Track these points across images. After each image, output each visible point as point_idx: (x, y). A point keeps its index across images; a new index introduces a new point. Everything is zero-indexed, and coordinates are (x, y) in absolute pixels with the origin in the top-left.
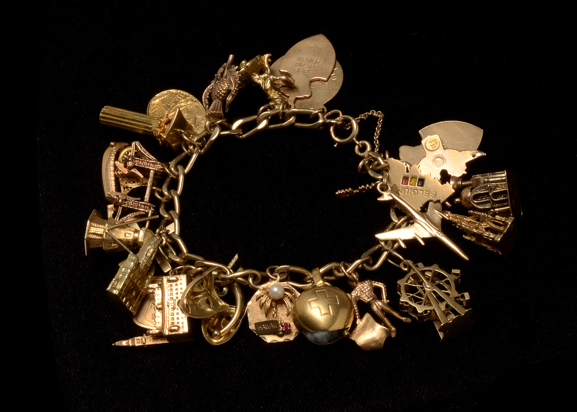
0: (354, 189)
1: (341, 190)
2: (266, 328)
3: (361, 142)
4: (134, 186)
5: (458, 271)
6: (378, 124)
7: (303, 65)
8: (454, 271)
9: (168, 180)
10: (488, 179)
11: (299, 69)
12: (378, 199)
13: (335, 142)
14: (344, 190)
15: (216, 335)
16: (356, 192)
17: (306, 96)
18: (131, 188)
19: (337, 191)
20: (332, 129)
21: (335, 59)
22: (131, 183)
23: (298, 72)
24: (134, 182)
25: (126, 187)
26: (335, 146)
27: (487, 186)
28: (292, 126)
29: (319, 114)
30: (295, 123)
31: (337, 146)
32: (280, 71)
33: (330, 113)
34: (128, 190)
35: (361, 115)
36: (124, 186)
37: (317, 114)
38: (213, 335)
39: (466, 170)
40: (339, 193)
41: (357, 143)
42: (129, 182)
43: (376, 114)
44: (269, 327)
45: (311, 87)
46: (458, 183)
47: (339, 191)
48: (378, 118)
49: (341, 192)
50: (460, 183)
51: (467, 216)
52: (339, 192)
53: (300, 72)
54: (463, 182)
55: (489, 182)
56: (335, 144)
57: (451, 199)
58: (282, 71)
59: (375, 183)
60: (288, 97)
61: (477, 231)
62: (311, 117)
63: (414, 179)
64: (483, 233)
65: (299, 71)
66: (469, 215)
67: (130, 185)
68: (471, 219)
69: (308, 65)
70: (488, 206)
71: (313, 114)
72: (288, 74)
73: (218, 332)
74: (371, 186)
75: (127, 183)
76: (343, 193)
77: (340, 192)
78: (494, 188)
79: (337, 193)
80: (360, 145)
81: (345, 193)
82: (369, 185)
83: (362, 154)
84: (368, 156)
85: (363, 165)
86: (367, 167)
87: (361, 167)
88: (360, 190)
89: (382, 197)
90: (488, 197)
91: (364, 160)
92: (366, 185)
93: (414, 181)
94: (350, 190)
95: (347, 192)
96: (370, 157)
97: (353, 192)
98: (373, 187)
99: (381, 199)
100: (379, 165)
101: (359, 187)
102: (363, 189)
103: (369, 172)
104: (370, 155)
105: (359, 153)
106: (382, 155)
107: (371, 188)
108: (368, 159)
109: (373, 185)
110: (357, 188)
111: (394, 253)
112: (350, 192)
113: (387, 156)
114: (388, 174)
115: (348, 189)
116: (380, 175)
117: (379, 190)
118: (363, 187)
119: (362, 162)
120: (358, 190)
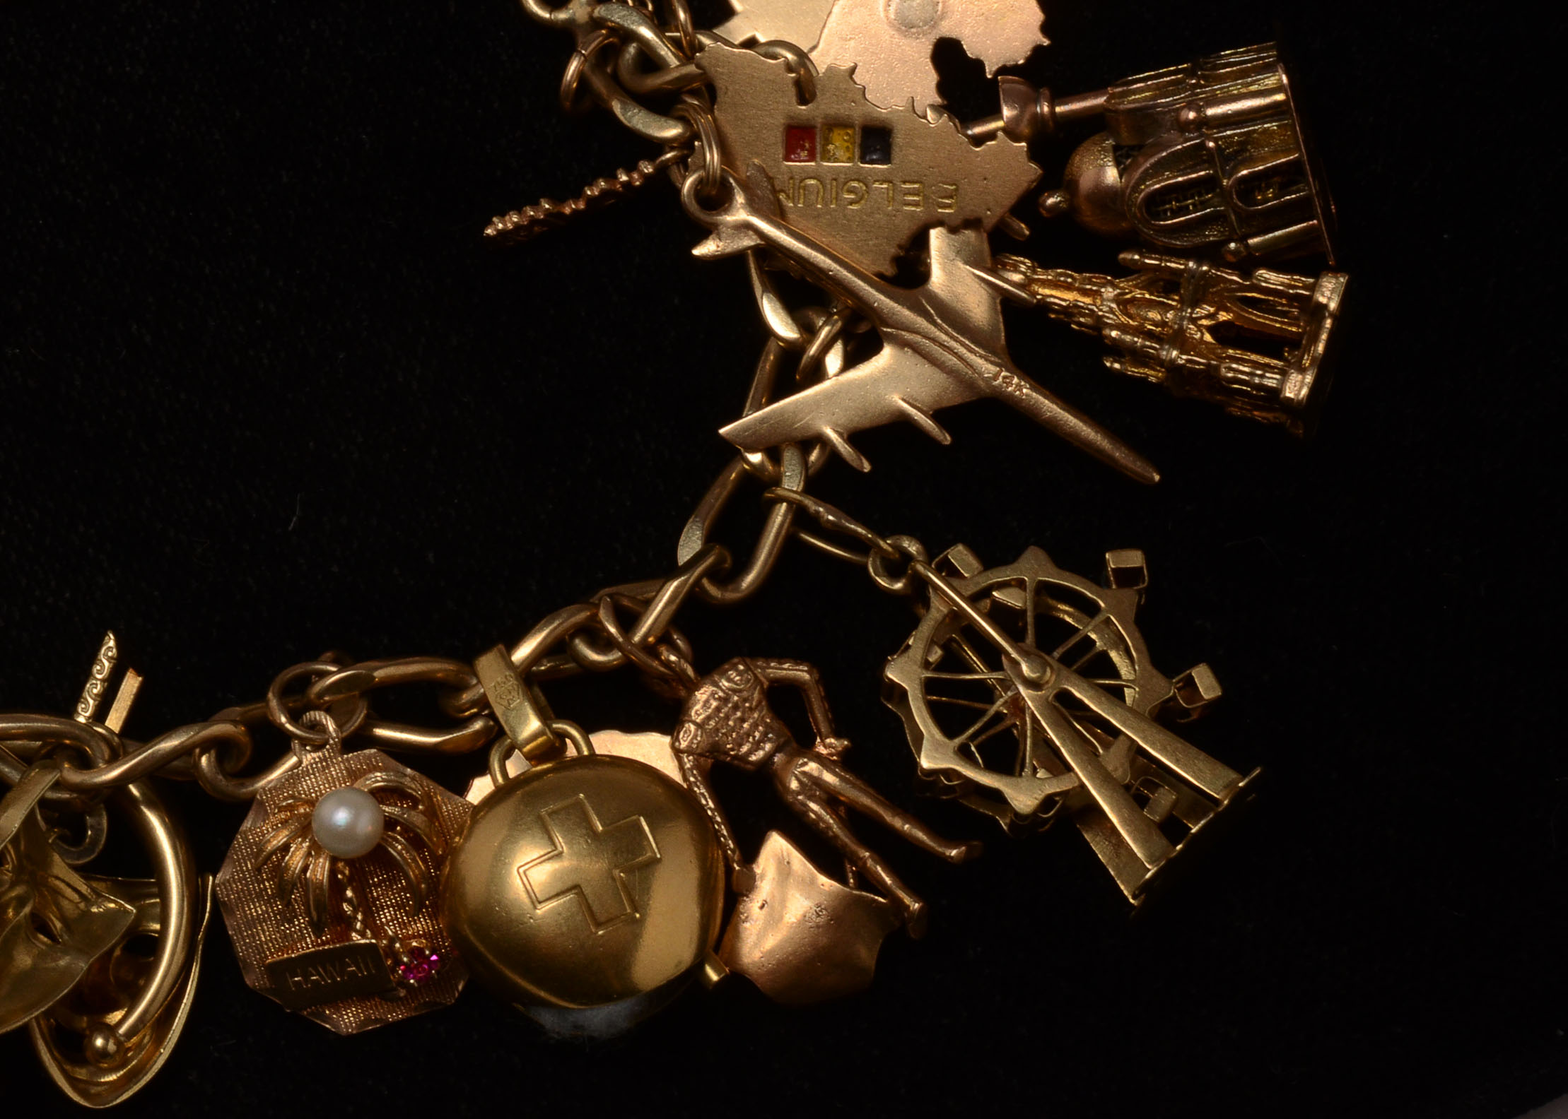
0: (559, 199)
1: (502, 214)
2: (324, 980)
5: (1134, 559)
8: (1113, 560)
10: (1199, 110)
12: (697, 252)
14: (519, 211)
15: (103, 1054)
16: (575, 212)
19: (489, 223)
27: (1202, 146)
38: (89, 1054)
39: (1045, 29)
40: (496, 230)
44: (342, 977)
46: (1038, 109)
47: (495, 219)
49: (510, 226)
50: (1046, 109)
51: (1115, 277)
52: (500, 226)
54: (1060, 105)
55: (1204, 123)
57: (1026, 205)
59: (658, 162)
61: (1188, 361)
63: (842, 132)
64: (1217, 368)
66: (1123, 271)
68: (1136, 286)
70: (1211, 235)
73: (106, 1040)
74: (636, 176)
76: (517, 227)
77: (505, 224)
78: (1237, 153)
79: (489, 231)
81: (525, 226)
82: (629, 171)
83: (562, 16)
84: (587, 23)
85: (581, 77)
86: (599, 84)
87: (575, 85)
88: (591, 201)
89: (714, 239)
90: (1207, 194)
91: (583, 55)
92: (615, 177)
93: (845, 140)
94: (548, 209)
95: (533, 221)
96: (604, 32)
97: (562, 215)
98: (646, 177)
99: (706, 249)
100: (649, 61)
101: (586, 188)
102: (604, 193)
103: (617, 107)
104: (598, 18)
105: (545, 14)
106: (650, 7)
107: (638, 183)
108: (596, 43)
109: (646, 171)
110: (577, 194)
111: (831, 518)
112: (545, 215)
113: (682, 15)
114: (715, 119)
115: (535, 204)
116: (671, 122)
117: (693, 207)
118: (603, 183)
119: (573, 67)
120: (581, 202)
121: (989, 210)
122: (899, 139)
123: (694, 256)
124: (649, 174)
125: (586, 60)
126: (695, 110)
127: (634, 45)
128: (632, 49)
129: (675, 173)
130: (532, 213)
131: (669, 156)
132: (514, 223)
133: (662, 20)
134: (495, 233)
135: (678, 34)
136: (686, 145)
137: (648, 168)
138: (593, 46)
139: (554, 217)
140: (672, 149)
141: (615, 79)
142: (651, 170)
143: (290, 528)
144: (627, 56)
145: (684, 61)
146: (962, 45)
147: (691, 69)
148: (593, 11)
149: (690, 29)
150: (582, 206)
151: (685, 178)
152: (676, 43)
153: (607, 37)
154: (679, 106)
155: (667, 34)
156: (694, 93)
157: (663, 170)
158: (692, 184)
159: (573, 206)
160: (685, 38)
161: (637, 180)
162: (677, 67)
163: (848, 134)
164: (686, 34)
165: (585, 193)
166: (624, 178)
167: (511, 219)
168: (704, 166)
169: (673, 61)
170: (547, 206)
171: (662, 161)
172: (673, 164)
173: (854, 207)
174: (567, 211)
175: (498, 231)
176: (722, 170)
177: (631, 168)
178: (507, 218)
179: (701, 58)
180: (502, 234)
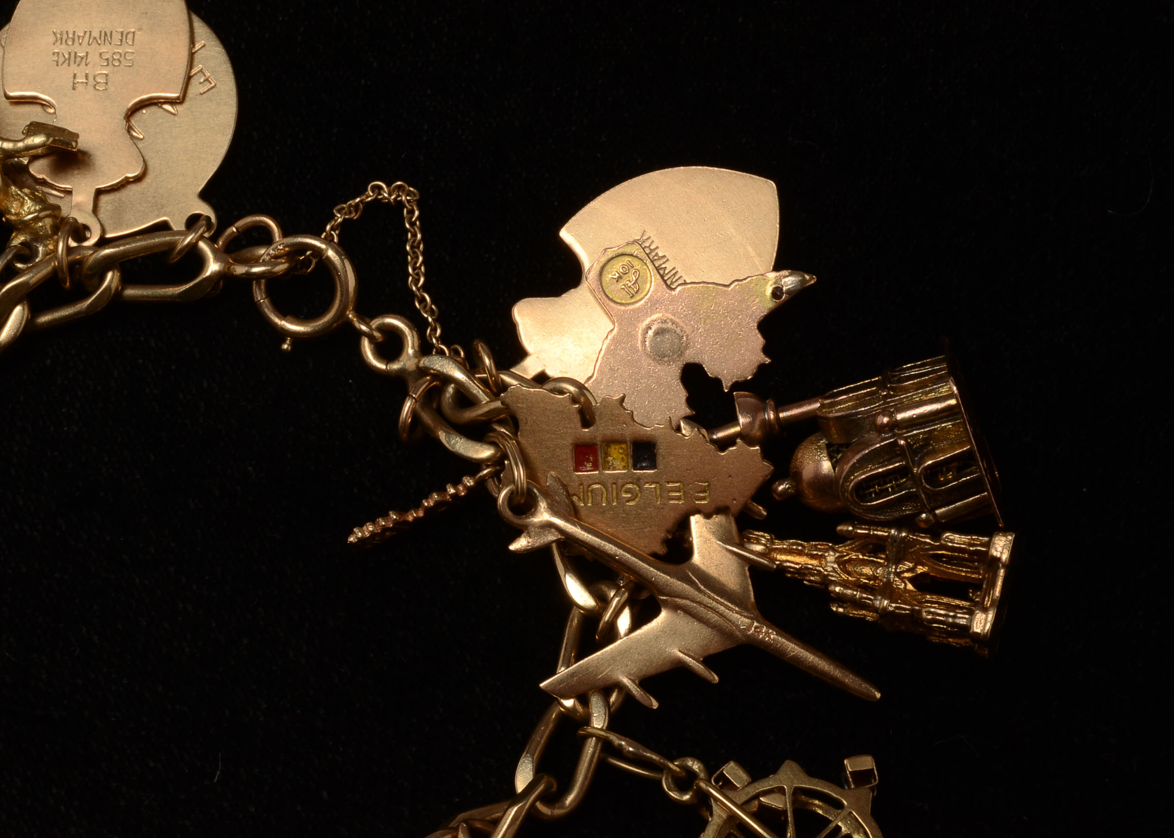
0: (403, 510)
1: (361, 525)
3: (375, 323)
5: (866, 763)
6: (407, 231)
7: (82, 58)
8: (850, 765)
10: (891, 415)
11: (75, 76)
12: (512, 547)
13: (284, 334)
14: (373, 521)
16: (416, 519)
17: (127, 178)
19: (351, 532)
20: (260, 296)
21: (185, 11)
23: (74, 89)
26: (285, 346)
27: (895, 443)
28: (115, 299)
29: (202, 245)
30: (123, 289)
31: (293, 344)
32: (8, 97)
33: (235, 230)
35: (339, 207)
37: (193, 247)
39: (766, 350)
40: (357, 538)
41: (364, 328)
43: (390, 195)
45: (135, 134)
46: (766, 416)
47: (355, 530)
48: (400, 205)
49: (367, 534)
50: (772, 416)
51: (835, 543)
52: (360, 534)
53: (80, 88)
54: (783, 411)
55: (895, 426)
56: (284, 342)
57: (763, 493)
58: (12, 94)
59: (477, 477)
60: (69, 192)
61: (896, 608)
62: (174, 259)
63: (617, 447)
64: (920, 612)
65: (74, 83)
66: (840, 539)
68: (852, 550)
69: (101, 54)
70: (907, 510)
71: (182, 250)
72: (38, 101)
74: (461, 488)
76: (373, 534)
77: (363, 532)
78: (922, 447)
79: (352, 539)
80: (377, 334)
81: (378, 533)
82: (455, 485)
83: (395, 366)
84: (415, 371)
85: (414, 414)
86: (427, 418)
87: (410, 420)
88: (428, 510)
89: (525, 537)
90: (902, 479)
91: (414, 398)
92: (445, 490)
93: (619, 453)
94: (396, 519)
95: (385, 529)
96: (428, 378)
97: (407, 522)
98: (469, 489)
99: (520, 544)
100: (464, 399)
101: (424, 501)
102: (437, 504)
103: (442, 436)
104: (423, 367)
105: (381, 366)
106: (462, 353)
107: (463, 494)
108: (424, 386)
109: (469, 484)
110: (417, 505)
111: (631, 749)
112: (394, 524)
113: (487, 361)
114: (518, 442)
115: (385, 515)
116: (485, 446)
117: (508, 513)
118: (436, 497)
119: (408, 406)
120: (421, 511)
121: (735, 500)
122: (661, 450)
123: (510, 550)
124: (471, 486)
125: (416, 402)
126: (503, 437)
127: (453, 385)
128: (451, 389)
129: (491, 485)
130: (383, 523)
131: (485, 472)
132: (370, 531)
133: (471, 365)
134: (356, 540)
135: (486, 375)
136: (498, 462)
137: (469, 482)
138: (421, 390)
139: (400, 525)
140: (488, 466)
141: (439, 413)
142: (472, 484)
143: (215, 780)
144: (448, 395)
145: (494, 398)
146: (703, 368)
147: (498, 404)
148: (419, 361)
149: (494, 371)
150: (421, 514)
151: (500, 492)
152: (484, 382)
153: (431, 382)
154: (491, 434)
155: (476, 376)
156: (501, 422)
157: (481, 483)
158: (505, 496)
159: (415, 515)
160: (491, 378)
161: (463, 491)
162: (488, 402)
163: (622, 448)
164: (491, 375)
165: (423, 505)
166: (452, 491)
167: (367, 528)
168: (513, 481)
169: (483, 398)
170: (395, 517)
171: (481, 476)
172: (489, 478)
173: (631, 503)
174: (410, 518)
175: (358, 539)
176: (528, 483)
177: (456, 482)
178: (365, 528)
179: (505, 397)
180: (362, 540)
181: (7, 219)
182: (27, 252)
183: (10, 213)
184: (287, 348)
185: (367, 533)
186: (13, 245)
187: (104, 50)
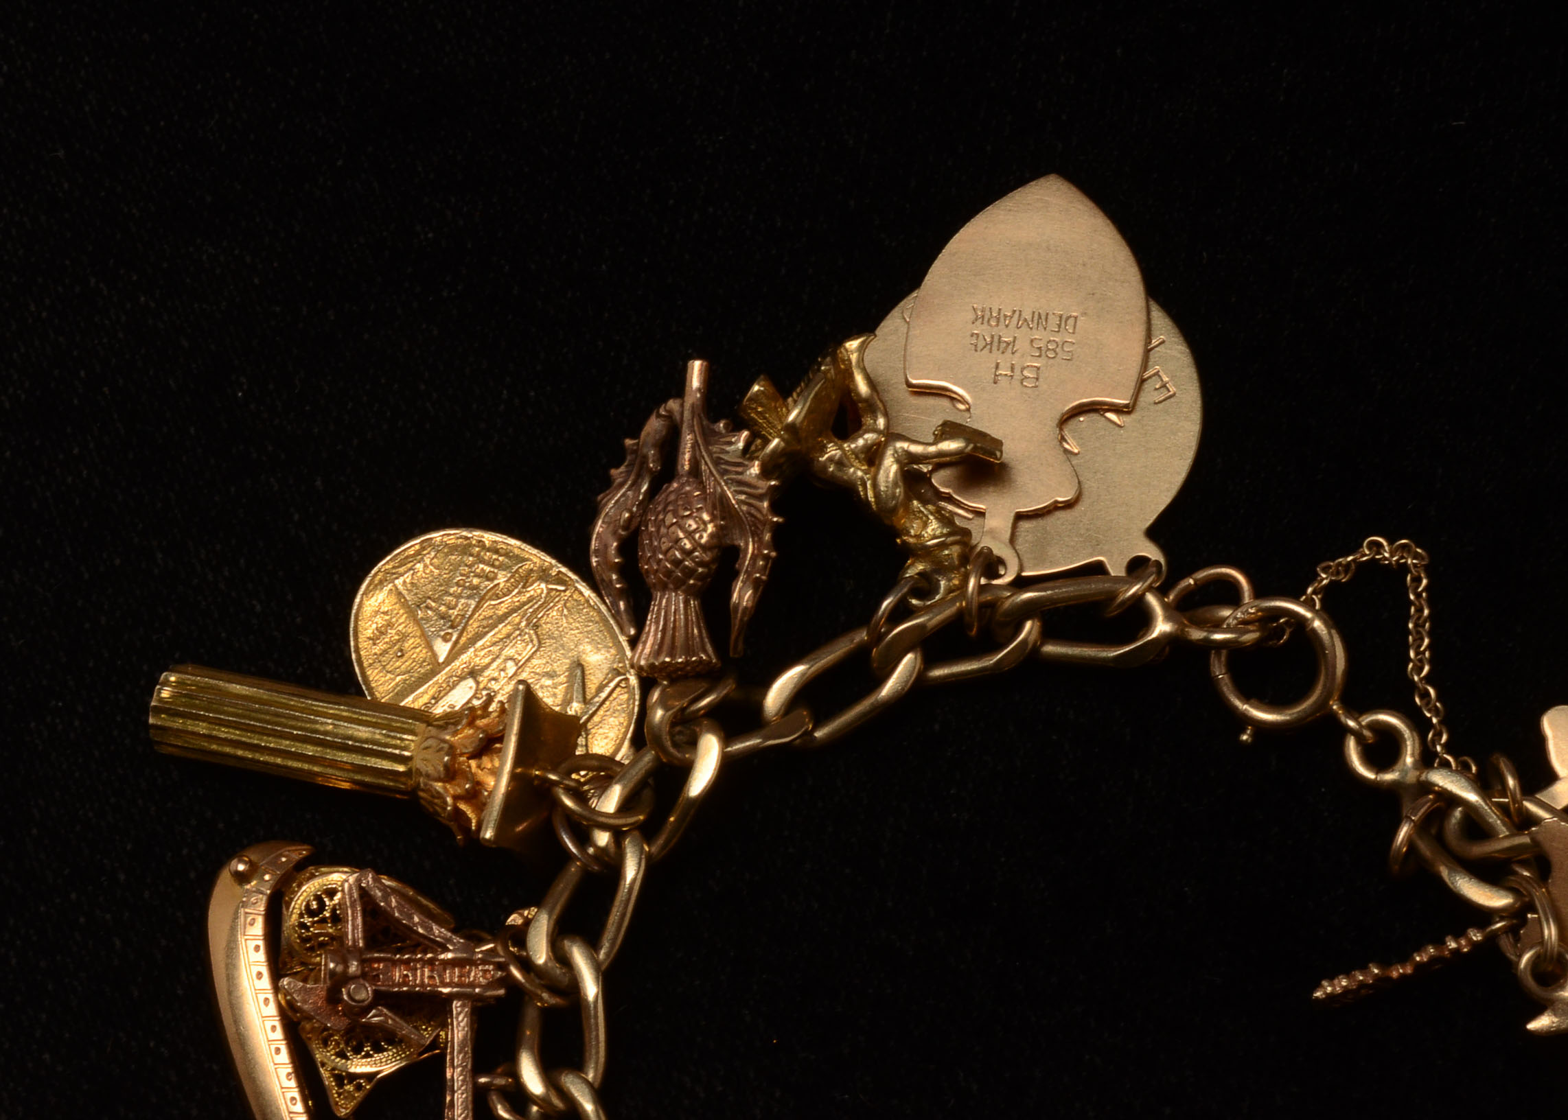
0: (1385, 964)
1: (1331, 978)
3: (1367, 719)
4: (383, 1064)
6: (1411, 603)
7: (1008, 344)
9: (531, 1017)
11: (997, 367)
12: (1533, 1026)
13: (1246, 720)
14: (1349, 975)
16: (1402, 977)
17: (1056, 502)
18: (369, 1077)
19: (1318, 985)
20: (1220, 672)
21: (1143, 295)
22: (368, 1056)
23: (995, 383)
24: (378, 1049)
25: (344, 1074)
26: (1245, 737)
28: (1031, 657)
29: (1151, 599)
30: (1043, 644)
31: (1254, 735)
32: (909, 385)
33: (1192, 581)
34: (359, 1087)
35: (1324, 565)
36: (334, 1069)
37: (1139, 599)
40: (1325, 993)
41: (1351, 723)
42: (357, 1050)
43: (1392, 556)
45: (1067, 446)
47: (1325, 983)
48: (1404, 569)
52: (1329, 989)
53: (1003, 382)
56: (1243, 731)
58: (914, 382)
59: (1489, 930)
60: (980, 514)
62: (1112, 612)
65: (996, 375)
67: (360, 1066)
69: (1032, 341)
71: (1124, 602)
72: (948, 393)
74: (1463, 942)
75: (347, 1058)
76: (1346, 991)
77: (1333, 987)
79: (1318, 994)
80: (1367, 733)
81: (1352, 990)
82: (1456, 938)
83: (1389, 777)
84: (1415, 784)
85: (1410, 842)
86: (1425, 849)
87: (1405, 849)
88: (1419, 967)
89: (1549, 1015)
91: (1413, 820)
92: (1444, 943)
94: (1377, 974)
95: (1362, 985)
96: (1431, 796)
97: (1390, 979)
98: (1475, 945)
99: (1542, 1023)
100: (1475, 827)
101: (1415, 955)
102: (1433, 960)
103: (1444, 872)
104: (1424, 781)
105: (1370, 775)
106: (1474, 769)
107: (1465, 950)
108: (1425, 808)
109: (1475, 938)
110: (1405, 958)
112: (1374, 980)
113: (1511, 782)
114: (1548, 892)
115: (1364, 968)
116: (1503, 893)
117: (1530, 982)
118: (1432, 950)
119: (1404, 831)
120: (1409, 967)
123: (1527, 1029)
124: (1477, 941)
125: (1415, 826)
126: (1528, 882)
127: (1460, 809)
128: (1458, 813)
129: (1505, 943)
130: (1361, 978)
131: (1499, 925)
132: (1343, 987)
133: (1486, 783)
134: (1324, 996)
135: (1507, 800)
136: (1518, 916)
137: (1476, 936)
138: (1423, 810)
139: (1381, 980)
140: (1502, 919)
141: (1440, 840)
142: (1480, 938)
144: (1454, 821)
145: (1515, 831)
147: (1525, 840)
148: (1420, 776)
149: (1519, 796)
150: (1409, 970)
151: (1520, 956)
152: (1504, 809)
153: (1434, 801)
154: (1513, 878)
155: (1493, 800)
156: (1525, 864)
157: (1492, 939)
158: (1529, 960)
159: (1401, 971)
160: (1514, 804)
161: (1465, 946)
162: (1506, 837)
164: (1514, 800)
165: (1414, 959)
166: (1453, 945)
167: (1340, 983)
168: (1542, 942)
169: (1503, 831)
170: (1376, 971)
171: (1493, 931)
172: (1502, 934)
174: (1395, 974)
175: (1327, 994)
176: (1559, 946)
177: (1459, 934)
178: (1336, 981)
179: (1537, 832)
180: (1330, 997)
181: (904, 542)
182: (924, 584)
183: (908, 534)
184: (1247, 740)
185: (1338, 989)
186: (907, 575)
187: (1037, 337)
